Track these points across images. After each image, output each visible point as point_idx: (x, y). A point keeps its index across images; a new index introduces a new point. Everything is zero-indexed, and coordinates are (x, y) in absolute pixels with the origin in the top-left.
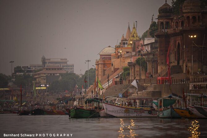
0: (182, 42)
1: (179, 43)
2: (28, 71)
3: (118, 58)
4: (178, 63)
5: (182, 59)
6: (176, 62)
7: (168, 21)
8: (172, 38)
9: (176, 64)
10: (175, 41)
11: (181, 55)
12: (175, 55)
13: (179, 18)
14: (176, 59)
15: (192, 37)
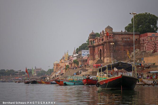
0: (103, 48)
1: (101, 49)
2: (31, 70)
3: (62, 63)
4: (100, 58)
5: (102, 56)
6: (99, 58)
7: (94, 40)
8: (96, 47)
9: (99, 59)
10: (98, 49)
11: (102, 54)
12: (99, 55)
13: (101, 38)
14: (99, 57)
15: (112, 44)
